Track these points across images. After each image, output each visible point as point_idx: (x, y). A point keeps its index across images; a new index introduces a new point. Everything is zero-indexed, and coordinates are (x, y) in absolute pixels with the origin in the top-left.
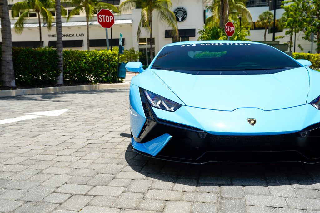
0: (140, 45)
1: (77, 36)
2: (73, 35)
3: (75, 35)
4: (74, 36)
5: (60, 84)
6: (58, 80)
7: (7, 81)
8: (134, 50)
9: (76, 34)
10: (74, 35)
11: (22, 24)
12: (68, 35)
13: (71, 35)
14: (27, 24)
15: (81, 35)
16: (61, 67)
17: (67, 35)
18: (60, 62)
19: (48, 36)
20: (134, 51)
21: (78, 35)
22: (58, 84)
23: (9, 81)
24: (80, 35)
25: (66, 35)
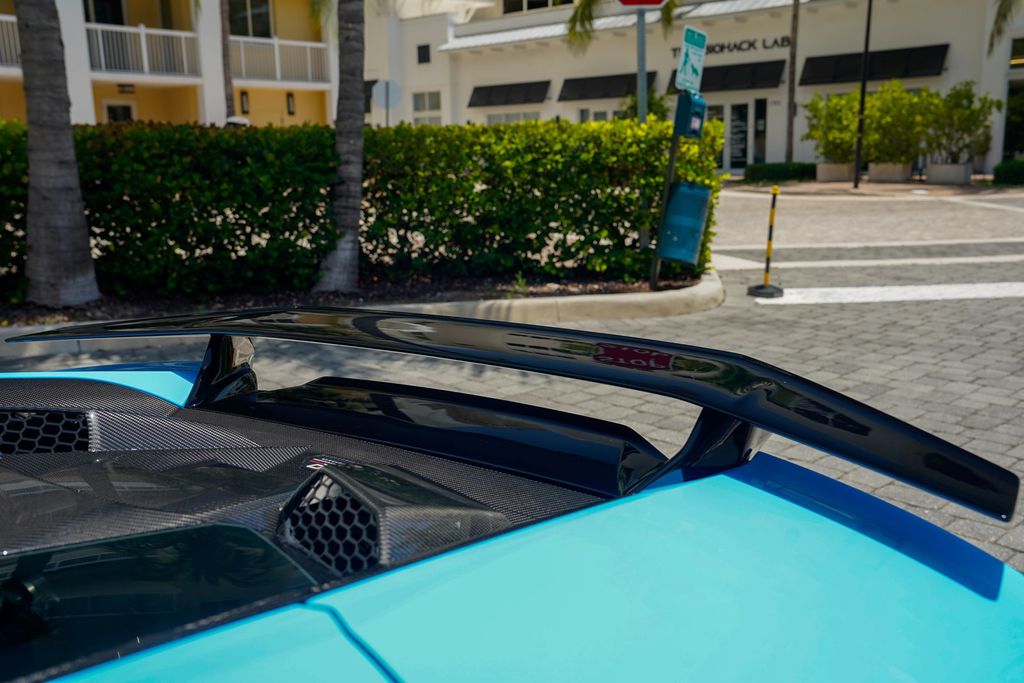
0: (1013, 67)
1: (765, 47)
2: (752, 45)
3: (759, 45)
4: (755, 48)
5: (332, 288)
6: (328, 269)
7: (43, 279)
8: (969, 91)
9: (764, 42)
10: (757, 44)
11: (590, 18)
12: (735, 46)
13: (745, 46)
14: (604, 17)
15: (779, 41)
16: (347, 207)
17: (732, 46)
18: (343, 188)
19: (672, 53)
20: (970, 97)
21: (769, 42)
22: (323, 289)
23: (52, 281)
24: (776, 42)
25: (729, 47)
